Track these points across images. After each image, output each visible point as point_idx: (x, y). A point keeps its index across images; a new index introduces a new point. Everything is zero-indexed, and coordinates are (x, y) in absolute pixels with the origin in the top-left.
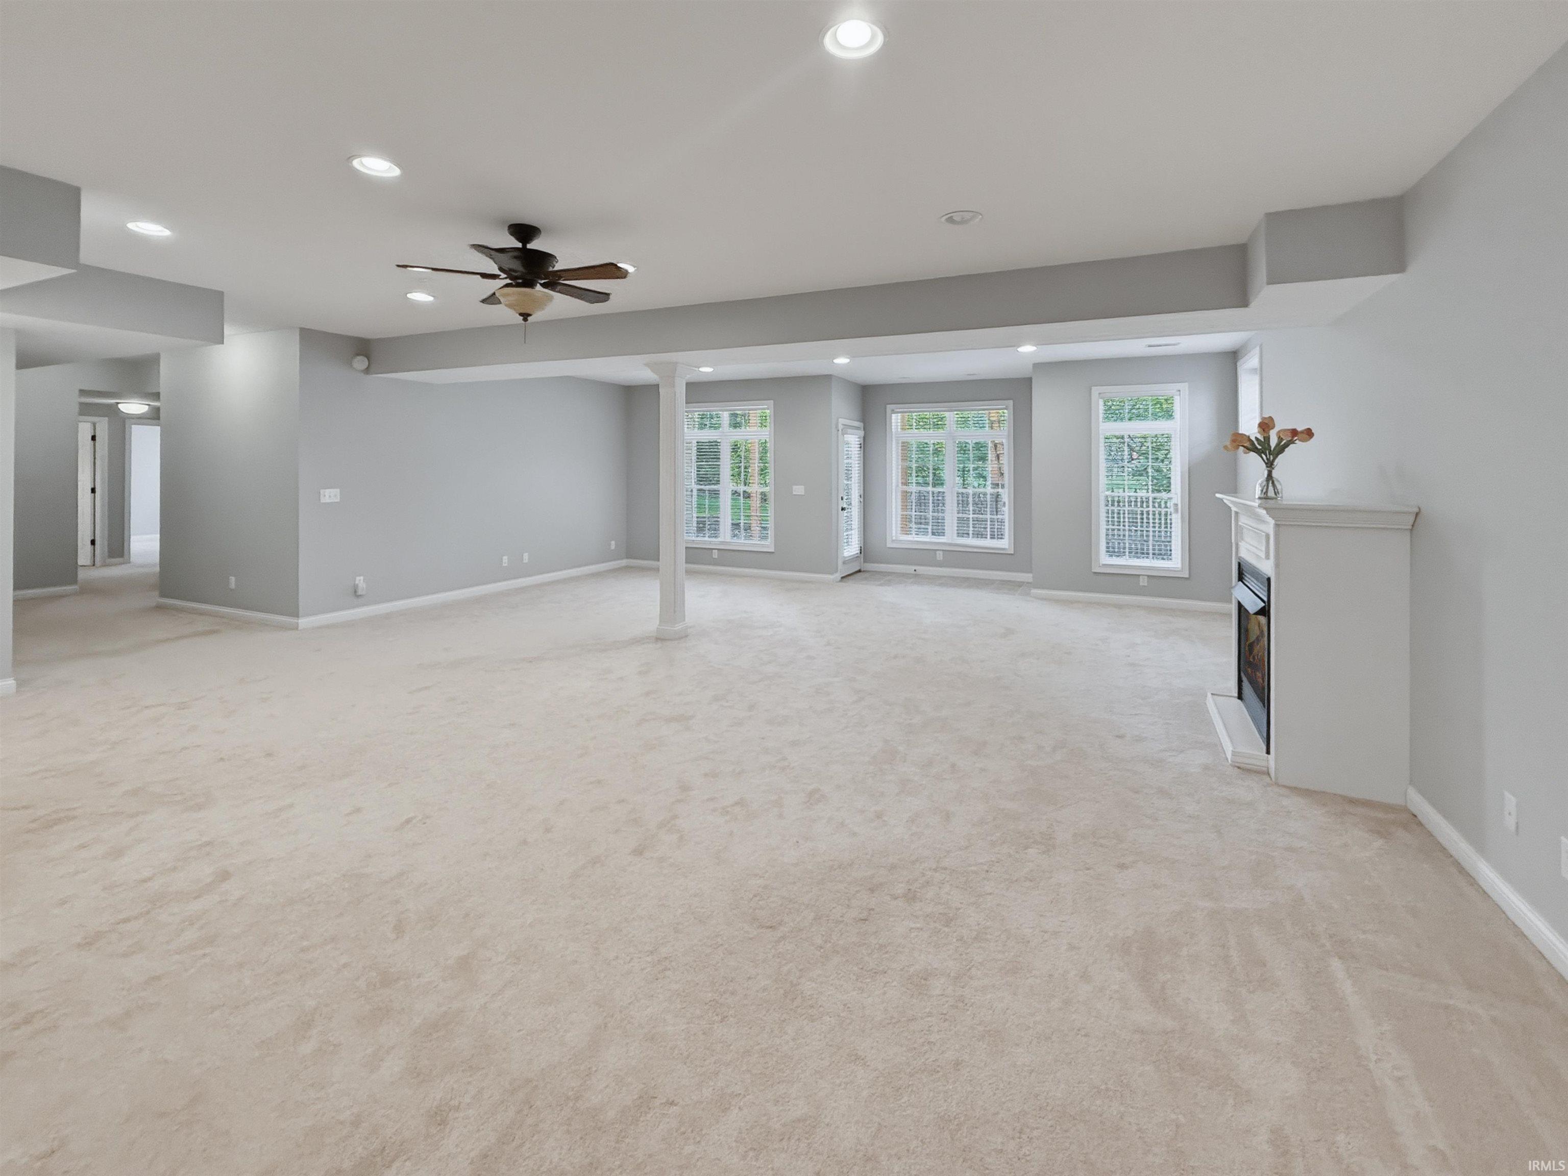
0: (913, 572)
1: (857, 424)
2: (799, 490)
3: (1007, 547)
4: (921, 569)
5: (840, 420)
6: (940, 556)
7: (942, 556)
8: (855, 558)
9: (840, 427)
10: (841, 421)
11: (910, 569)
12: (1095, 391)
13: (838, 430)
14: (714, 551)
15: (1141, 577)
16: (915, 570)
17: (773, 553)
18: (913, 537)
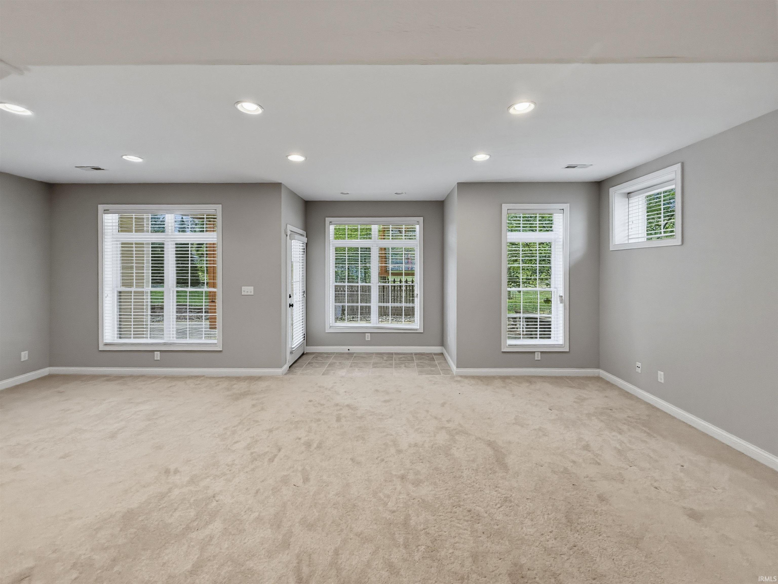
0: (348, 351)
1: (301, 232)
2: (248, 290)
3: (418, 328)
4: (355, 349)
5: (288, 226)
6: (368, 337)
7: (369, 337)
8: (301, 345)
9: (289, 233)
10: (290, 228)
11: (344, 349)
12: (505, 207)
13: (287, 235)
14: (156, 353)
15: (536, 353)
16: (349, 350)
17: (220, 351)
18: (346, 324)
